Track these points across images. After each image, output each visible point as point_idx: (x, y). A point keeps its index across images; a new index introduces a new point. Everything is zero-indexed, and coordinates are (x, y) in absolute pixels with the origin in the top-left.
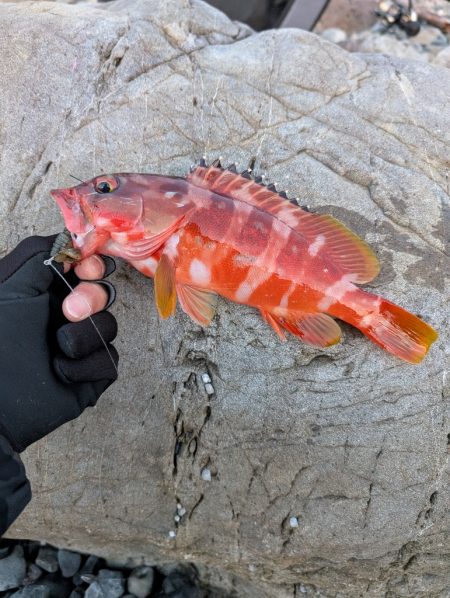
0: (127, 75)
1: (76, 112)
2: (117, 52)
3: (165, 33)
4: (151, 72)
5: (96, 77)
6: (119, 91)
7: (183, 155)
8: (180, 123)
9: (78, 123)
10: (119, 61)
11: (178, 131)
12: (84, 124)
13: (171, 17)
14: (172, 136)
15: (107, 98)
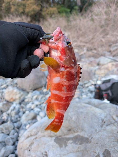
0: (106, 125)
1: (97, 130)
2: (105, 121)
3: (113, 118)
4: (110, 125)
5: (101, 124)
6: (105, 128)
7: (115, 141)
8: (115, 136)
9: (97, 131)
10: (105, 122)
11: (115, 137)
12: (99, 132)
13: (113, 114)
14: (113, 137)
15: (103, 128)
